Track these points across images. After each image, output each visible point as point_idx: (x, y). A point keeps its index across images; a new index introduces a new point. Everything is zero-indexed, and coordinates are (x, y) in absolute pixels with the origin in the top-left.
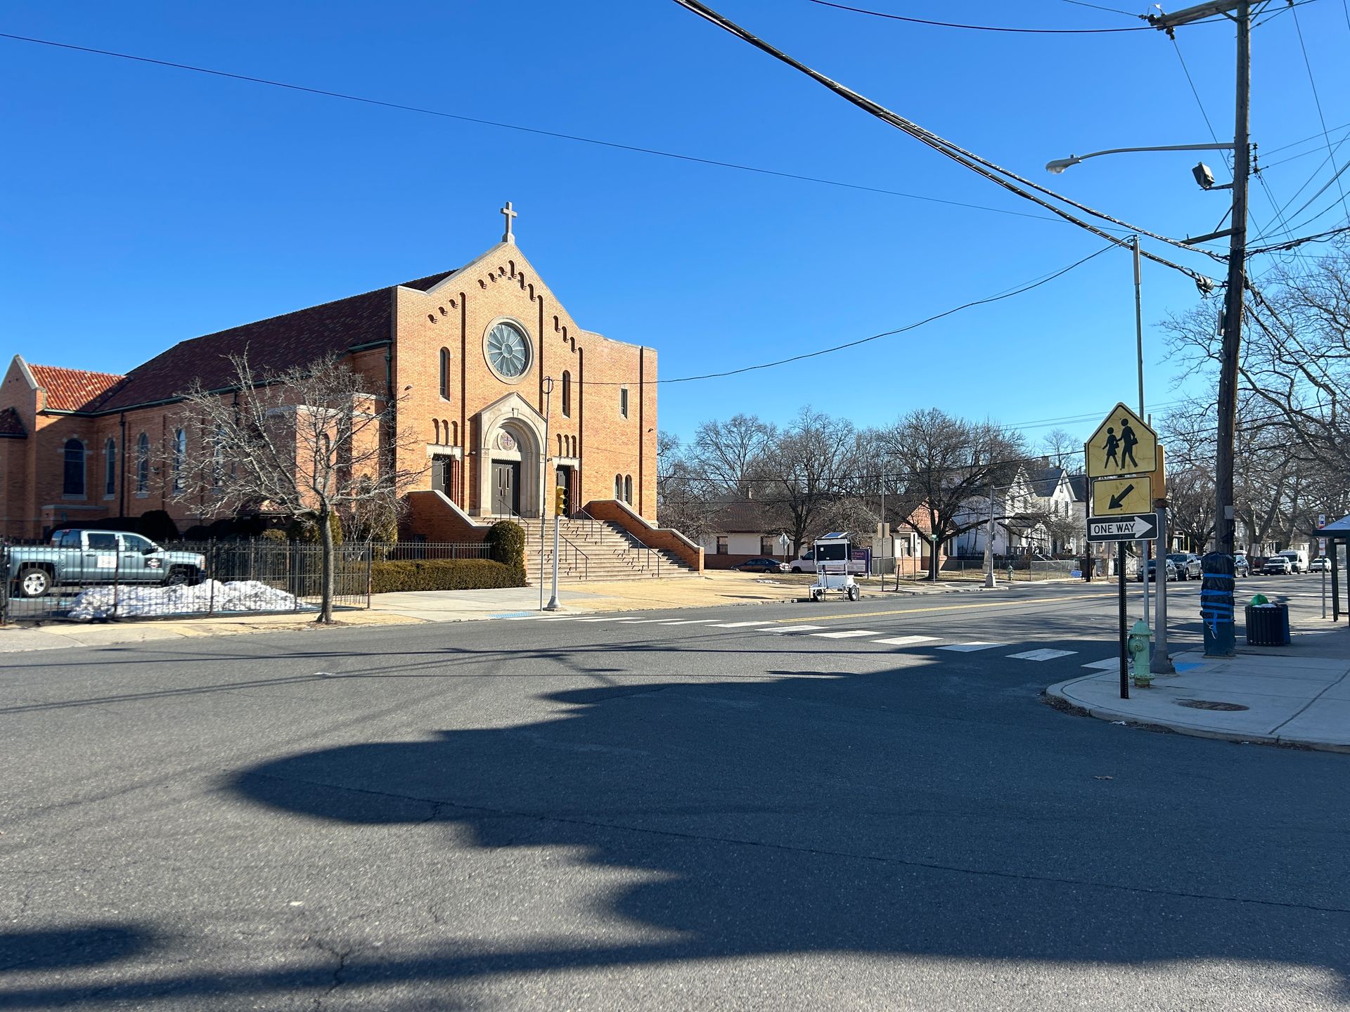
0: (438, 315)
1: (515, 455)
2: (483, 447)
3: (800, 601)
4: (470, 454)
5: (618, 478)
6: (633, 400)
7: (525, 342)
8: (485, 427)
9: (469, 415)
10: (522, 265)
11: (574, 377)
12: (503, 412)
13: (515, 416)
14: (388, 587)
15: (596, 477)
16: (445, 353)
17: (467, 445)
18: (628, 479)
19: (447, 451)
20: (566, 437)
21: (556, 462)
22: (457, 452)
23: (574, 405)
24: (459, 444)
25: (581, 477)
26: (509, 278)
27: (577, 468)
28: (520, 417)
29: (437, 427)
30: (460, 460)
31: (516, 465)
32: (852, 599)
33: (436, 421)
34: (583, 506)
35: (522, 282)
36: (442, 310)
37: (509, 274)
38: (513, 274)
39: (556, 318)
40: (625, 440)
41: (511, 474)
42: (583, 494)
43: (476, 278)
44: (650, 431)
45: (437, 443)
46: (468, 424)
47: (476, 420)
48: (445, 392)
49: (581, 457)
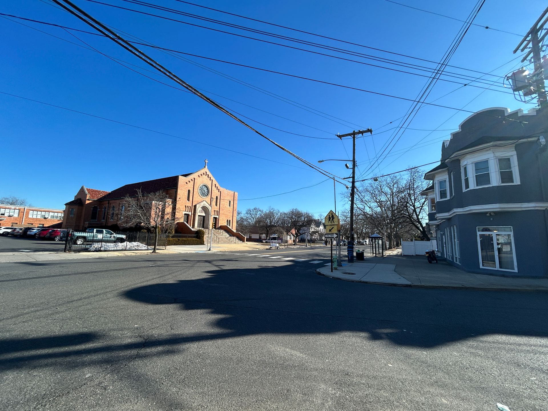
0: (188, 182)
1: (204, 214)
2: (196, 212)
3: (267, 249)
4: (193, 214)
5: (227, 220)
6: (232, 203)
7: (208, 189)
8: (197, 208)
9: (194, 205)
10: (208, 173)
11: (219, 198)
12: (202, 204)
14: (171, 244)
15: (222, 220)
16: (189, 191)
17: (193, 212)
18: (230, 221)
19: (188, 213)
20: (216, 211)
21: (213, 216)
22: (190, 213)
23: (218, 204)
24: (191, 211)
25: (219, 220)
26: (205, 175)
27: (218, 218)
28: (205, 206)
29: (186, 207)
30: (191, 215)
31: (204, 217)
32: (278, 249)
33: (186, 206)
34: (219, 226)
35: (208, 176)
36: (189, 181)
39: (215, 185)
40: (229, 212)
41: (202, 219)
42: (219, 224)
43: (198, 175)
44: (235, 210)
45: (185, 211)
46: (193, 207)
47: (195, 206)
48: (188, 200)
49: (219, 215)
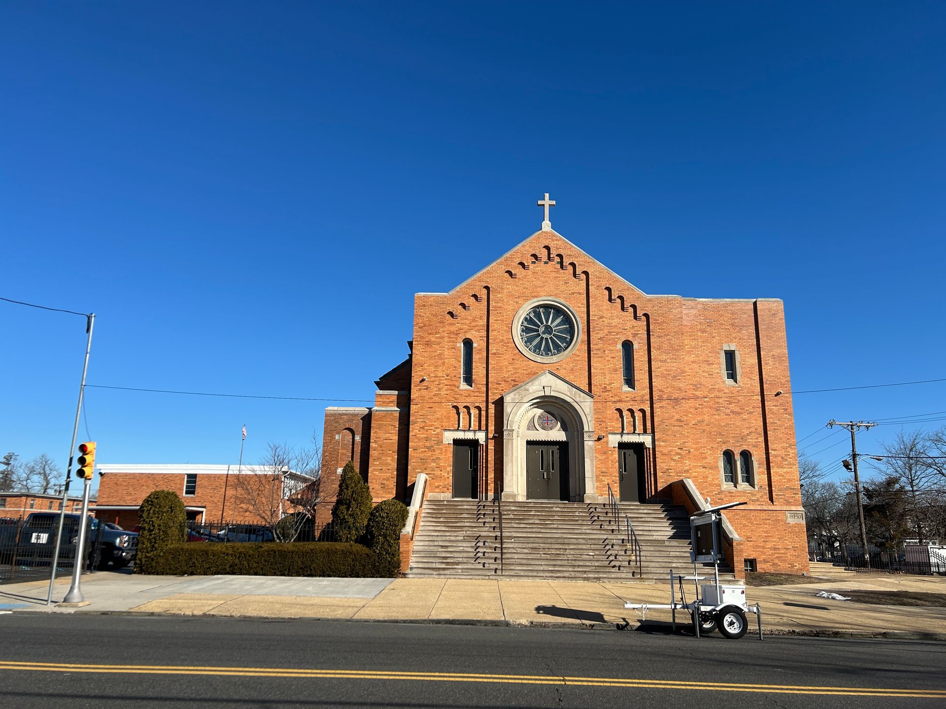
0: (458, 311)
1: (557, 434)
2: (505, 428)
4: (494, 438)
5: (728, 455)
6: (746, 361)
8: (508, 408)
10: (563, 245)
11: (639, 348)
13: (547, 394)
15: (678, 454)
16: (468, 343)
17: (492, 428)
18: (746, 455)
20: (631, 411)
22: (481, 437)
23: (640, 375)
24: (483, 428)
25: (654, 454)
26: (546, 263)
27: (651, 445)
28: (554, 394)
30: (484, 443)
31: (562, 446)
34: (659, 489)
35: (561, 263)
36: (463, 305)
37: (545, 258)
38: (549, 258)
39: (608, 288)
40: (737, 409)
41: (557, 456)
42: (659, 474)
44: (778, 394)
46: (492, 407)
47: (500, 404)
49: (653, 432)
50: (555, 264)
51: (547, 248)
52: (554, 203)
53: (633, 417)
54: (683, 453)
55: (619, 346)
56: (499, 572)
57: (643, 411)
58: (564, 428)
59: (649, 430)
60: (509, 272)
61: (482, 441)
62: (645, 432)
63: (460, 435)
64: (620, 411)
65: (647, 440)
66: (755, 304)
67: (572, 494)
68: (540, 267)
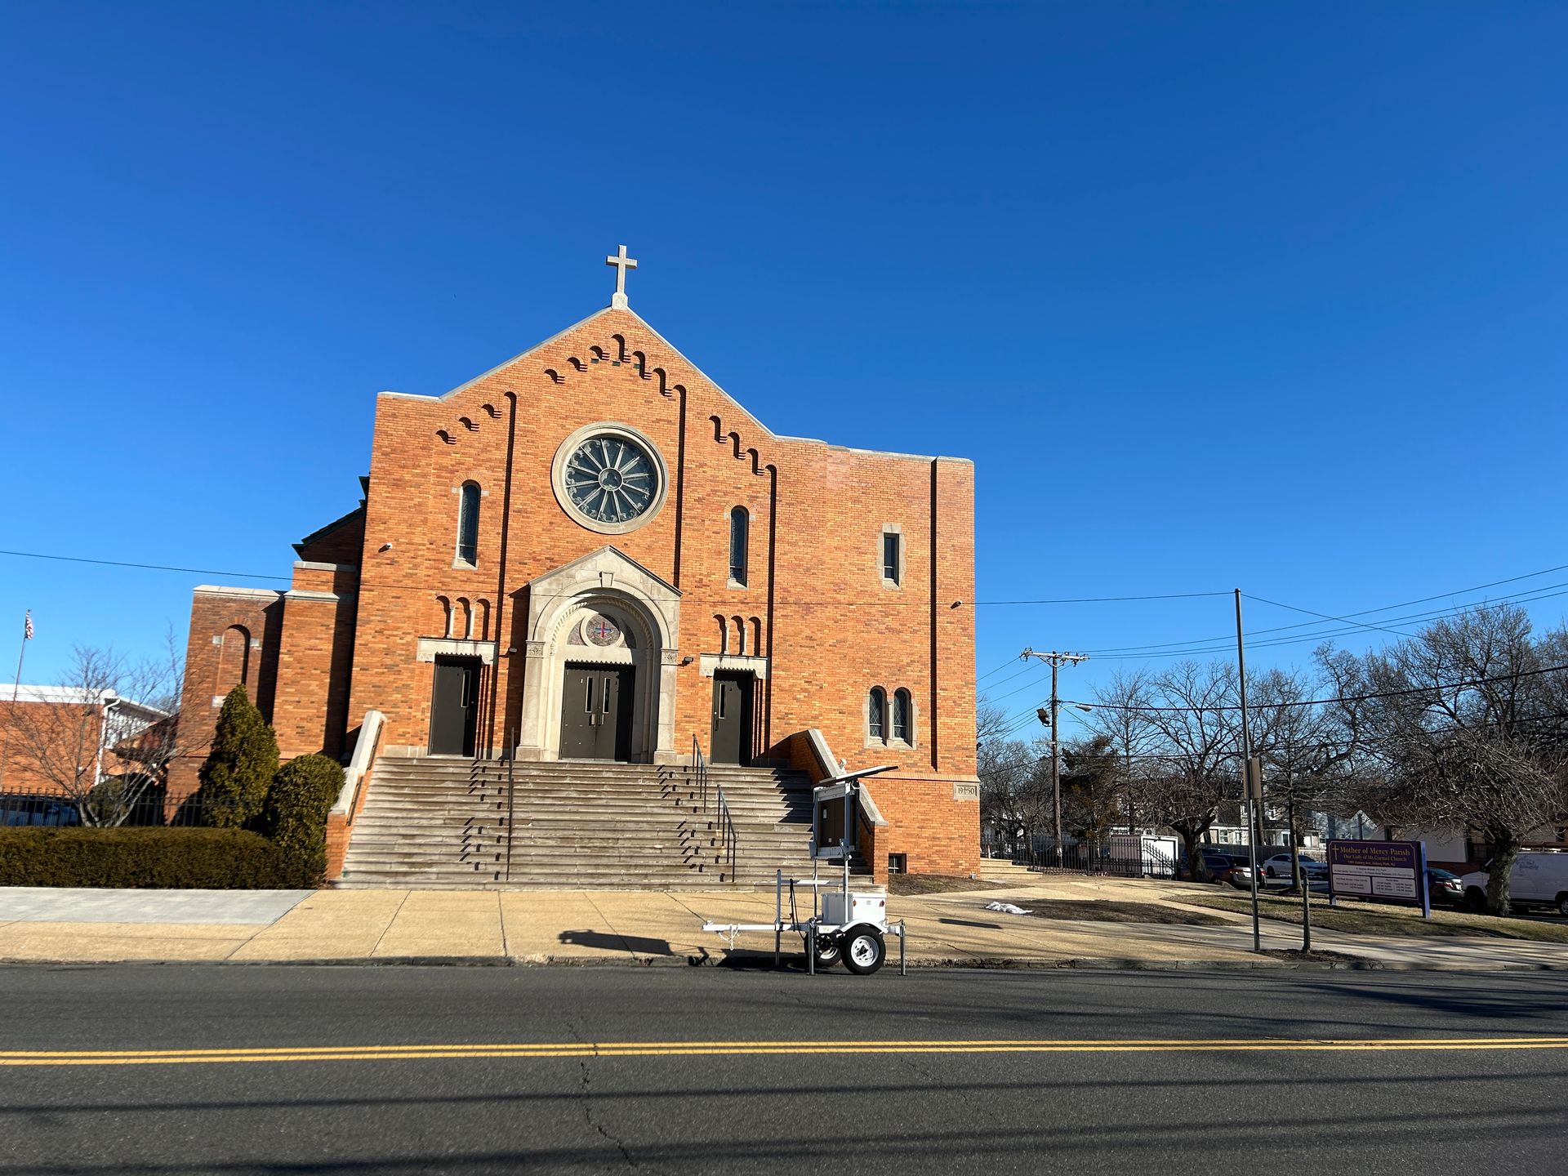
0: (458, 430)
1: (618, 653)
2: (530, 639)
4: (509, 654)
5: (878, 694)
6: (913, 551)
9: (513, 587)
11: (759, 519)
13: (606, 585)
15: (804, 690)
16: (472, 490)
17: (506, 637)
18: (903, 696)
19: (466, 649)
22: (486, 652)
23: (757, 563)
24: (492, 636)
25: (769, 690)
26: (616, 364)
27: (761, 673)
28: (615, 586)
30: (491, 663)
31: (623, 672)
34: (772, 744)
35: (642, 366)
36: (467, 422)
37: (614, 356)
38: (622, 356)
39: (716, 420)
40: (896, 625)
41: (615, 688)
42: (774, 721)
44: (955, 605)
46: (509, 602)
49: (769, 655)
50: (631, 367)
51: (620, 338)
52: (634, 263)
53: (741, 629)
54: (813, 689)
55: (727, 515)
56: (503, 878)
57: (756, 621)
58: (630, 642)
59: (763, 653)
60: (551, 372)
61: (488, 660)
62: (757, 654)
63: (449, 648)
64: (721, 619)
65: (759, 667)
66: (934, 464)
67: (635, 750)
68: (605, 370)
